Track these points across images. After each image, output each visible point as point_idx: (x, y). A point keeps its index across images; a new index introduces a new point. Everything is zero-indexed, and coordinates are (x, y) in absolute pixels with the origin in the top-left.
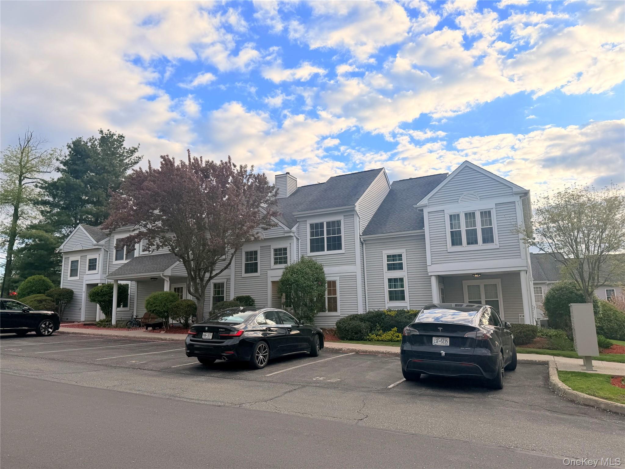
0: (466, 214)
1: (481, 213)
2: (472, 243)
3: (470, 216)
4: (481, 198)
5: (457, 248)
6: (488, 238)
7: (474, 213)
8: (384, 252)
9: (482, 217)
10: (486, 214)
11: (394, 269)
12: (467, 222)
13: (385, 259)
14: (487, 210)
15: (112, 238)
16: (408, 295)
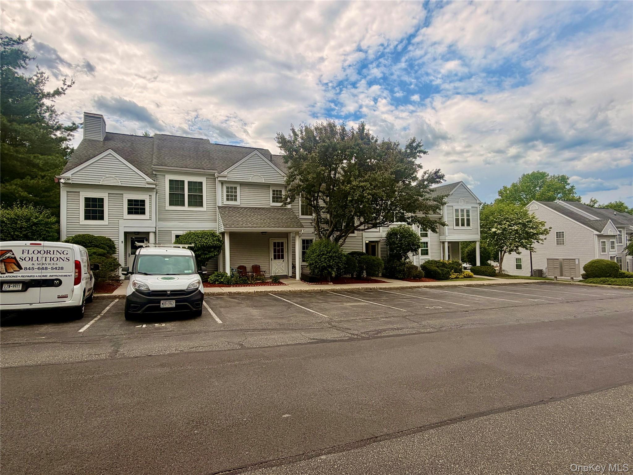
0: (461, 210)
1: (466, 211)
4: (467, 203)
5: (458, 227)
6: (468, 224)
9: (466, 213)
10: (468, 212)
11: (423, 236)
12: (461, 214)
13: (420, 230)
14: (468, 209)
15: (159, 177)
16: (430, 252)
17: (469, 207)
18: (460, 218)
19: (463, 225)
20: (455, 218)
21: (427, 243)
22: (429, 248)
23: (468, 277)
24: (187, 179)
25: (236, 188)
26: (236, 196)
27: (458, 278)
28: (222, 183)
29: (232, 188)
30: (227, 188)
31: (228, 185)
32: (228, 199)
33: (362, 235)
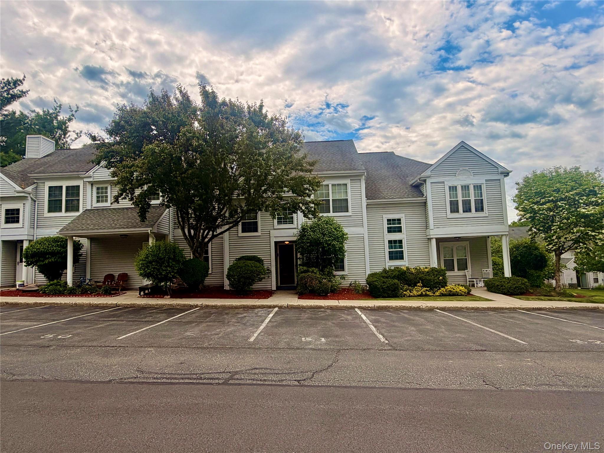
0: (462, 187)
1: (474, 186)
2: (467, 212)
3: (466, 188)
4: (475, 174)
5: (455, 215)
6: (480, 208)
7: (468, 186)
8: (384, 216)
9: (475, 190)
10: (478, 188)
11: (395, 232)
12: (462, 193)
13: (386, 222)
14: (479, 185)
15: (40, 185)
16: (407, 255)
17: (480, 180)
18: (460, 199)
19: (467, 210)
20: (448, 200)
21: (400, 242)
22: (405, 249)
23: (450, 295)
24: (65, 184)
25: (106, 188)
26: (107, 197)
27: (426, 295)
28: (92, 184)
29: (102, 188)
30: (98, 189)
31: (98, 186)
32: (98, 201)
33: (270, 234)
